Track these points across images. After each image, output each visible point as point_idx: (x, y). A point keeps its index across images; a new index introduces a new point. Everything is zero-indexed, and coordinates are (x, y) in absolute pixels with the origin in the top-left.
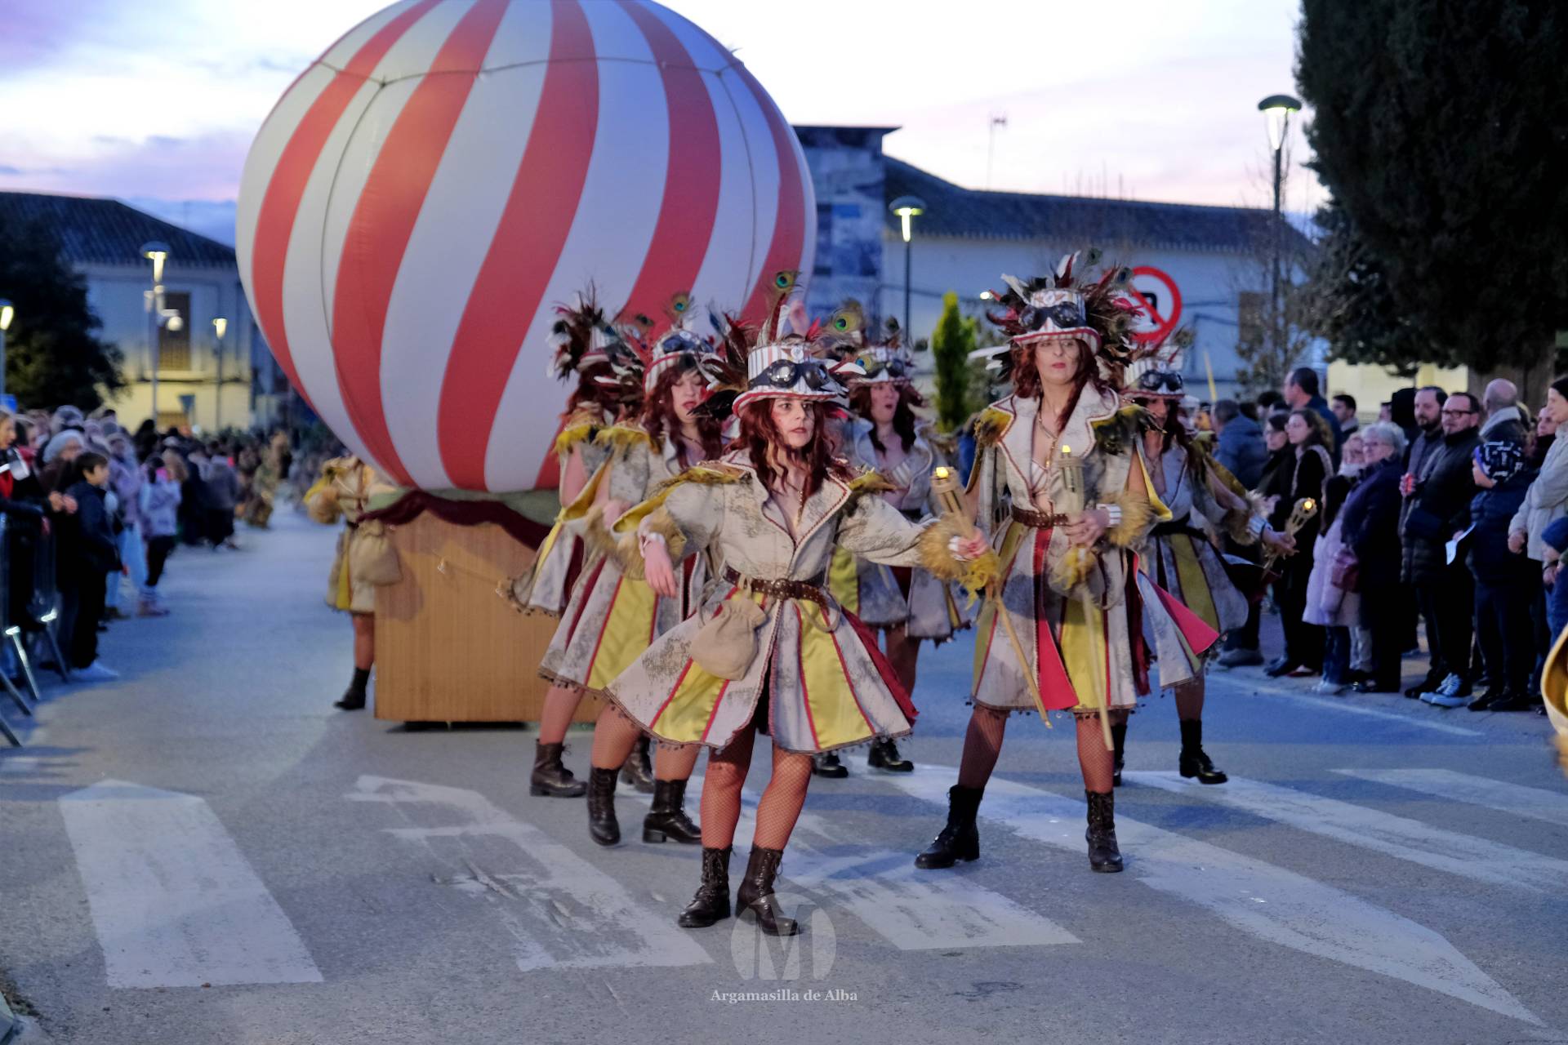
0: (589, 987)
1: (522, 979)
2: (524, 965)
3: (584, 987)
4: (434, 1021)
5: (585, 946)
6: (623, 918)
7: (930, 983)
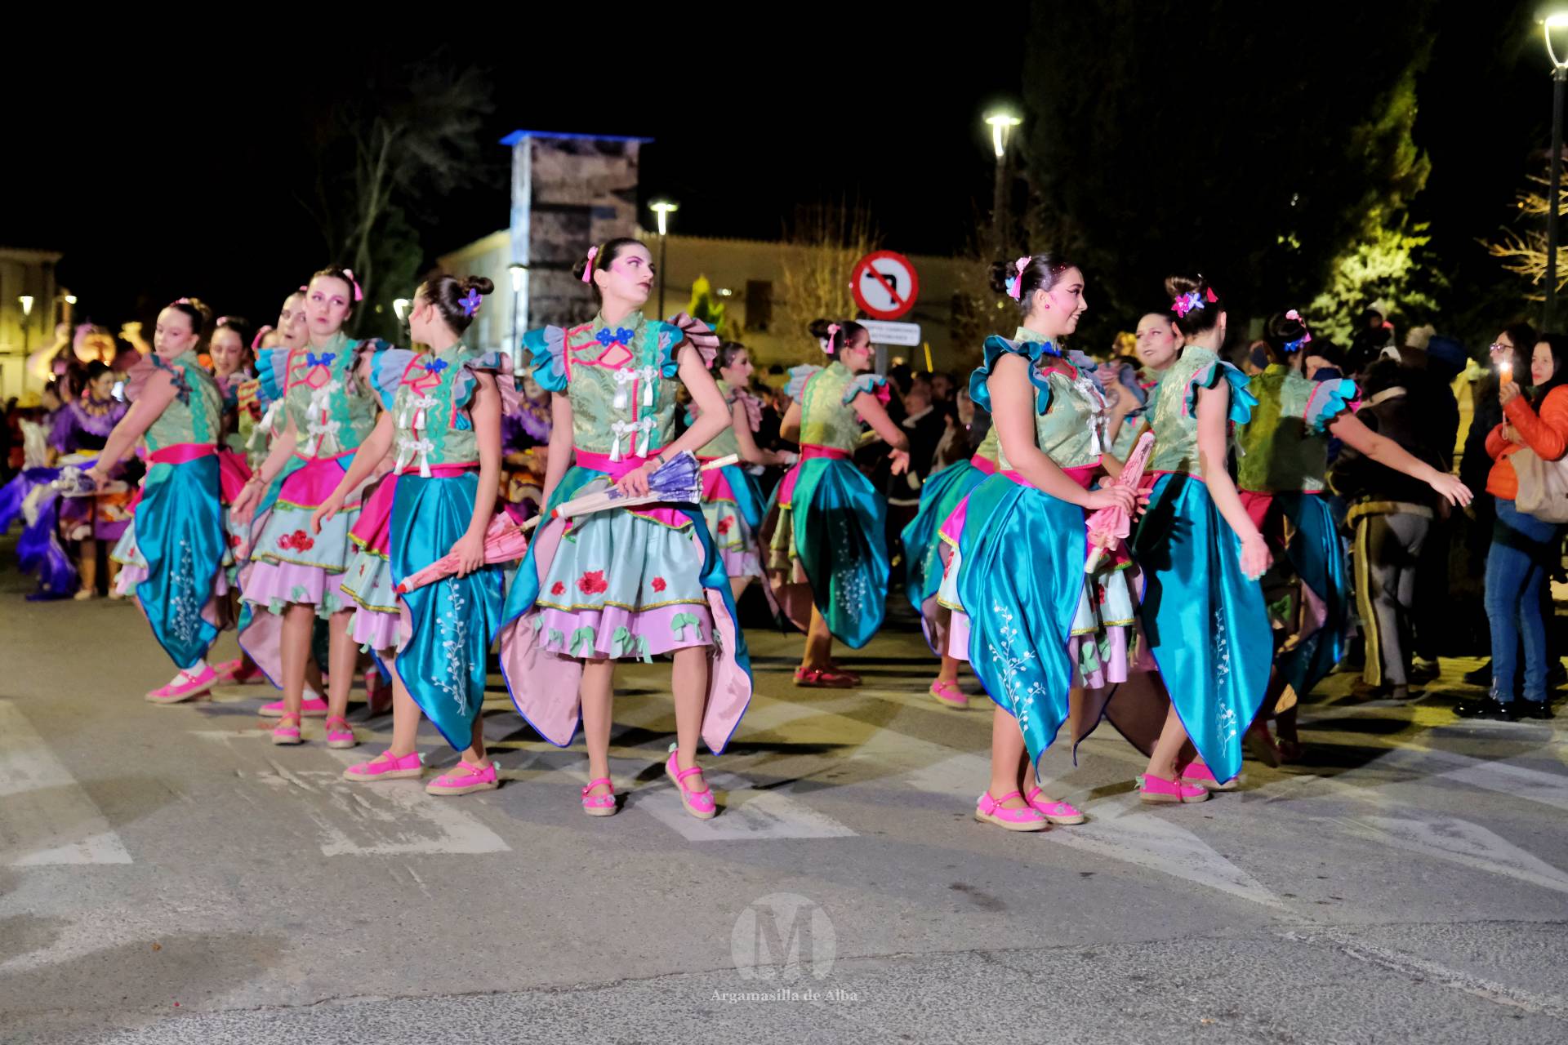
0: (392, 872)
1: (327, 864)
2: (328, 851)
3: (387, 870)
4: (242, 901)
5: (387, 835)
6: (422, 810)
7: (719, 871)
